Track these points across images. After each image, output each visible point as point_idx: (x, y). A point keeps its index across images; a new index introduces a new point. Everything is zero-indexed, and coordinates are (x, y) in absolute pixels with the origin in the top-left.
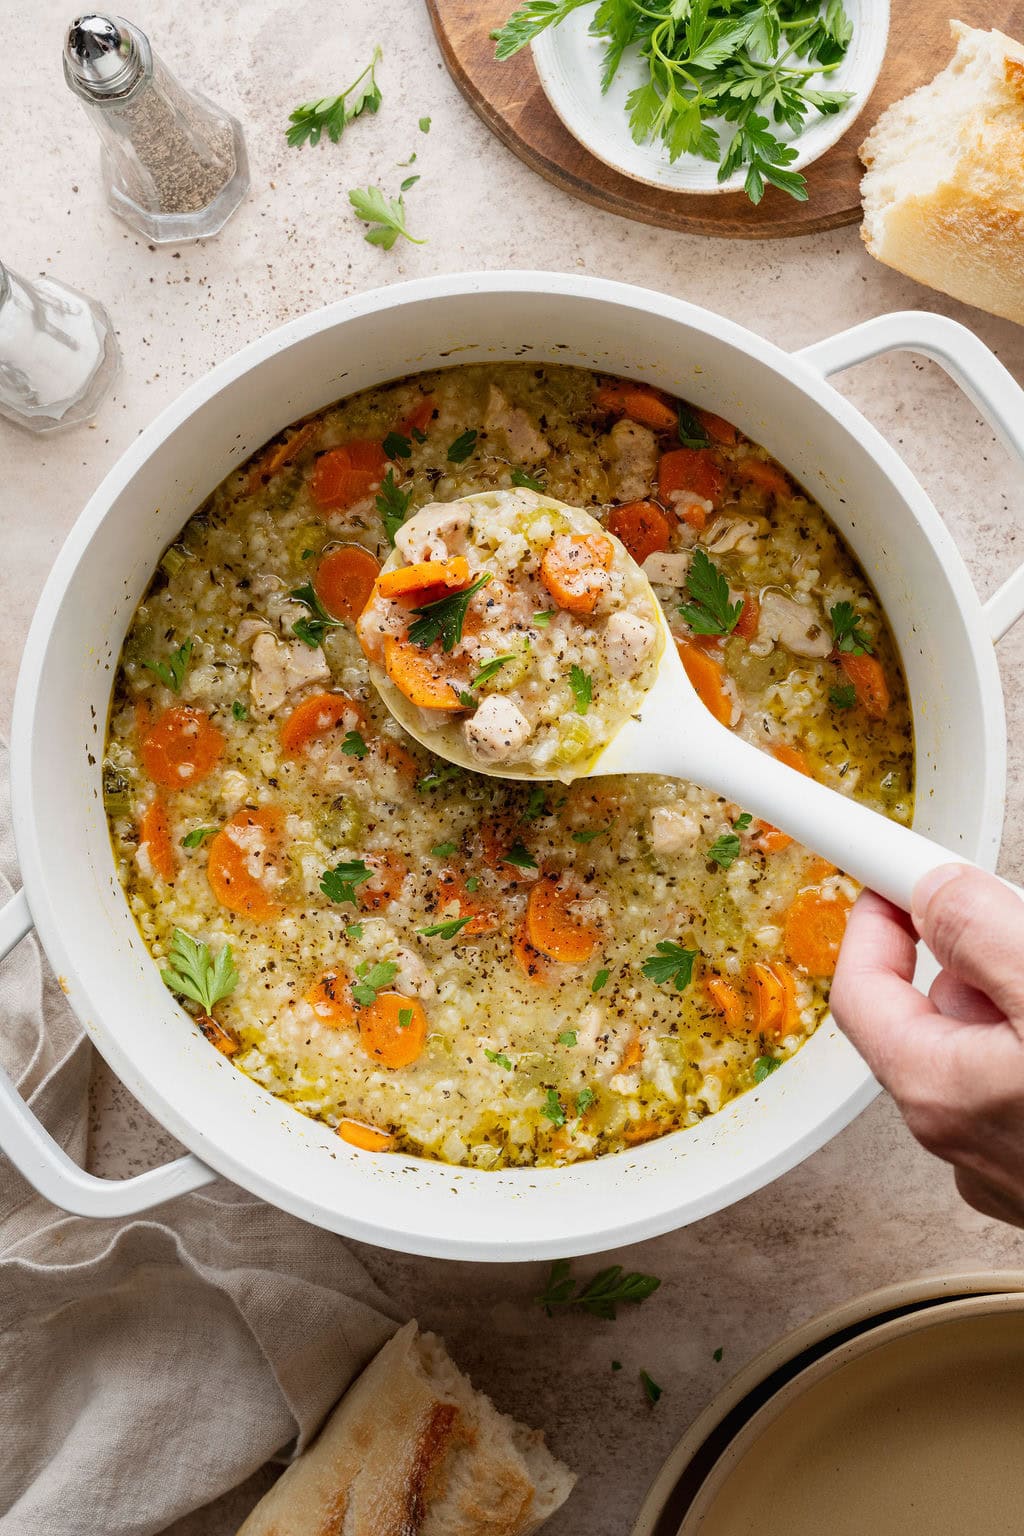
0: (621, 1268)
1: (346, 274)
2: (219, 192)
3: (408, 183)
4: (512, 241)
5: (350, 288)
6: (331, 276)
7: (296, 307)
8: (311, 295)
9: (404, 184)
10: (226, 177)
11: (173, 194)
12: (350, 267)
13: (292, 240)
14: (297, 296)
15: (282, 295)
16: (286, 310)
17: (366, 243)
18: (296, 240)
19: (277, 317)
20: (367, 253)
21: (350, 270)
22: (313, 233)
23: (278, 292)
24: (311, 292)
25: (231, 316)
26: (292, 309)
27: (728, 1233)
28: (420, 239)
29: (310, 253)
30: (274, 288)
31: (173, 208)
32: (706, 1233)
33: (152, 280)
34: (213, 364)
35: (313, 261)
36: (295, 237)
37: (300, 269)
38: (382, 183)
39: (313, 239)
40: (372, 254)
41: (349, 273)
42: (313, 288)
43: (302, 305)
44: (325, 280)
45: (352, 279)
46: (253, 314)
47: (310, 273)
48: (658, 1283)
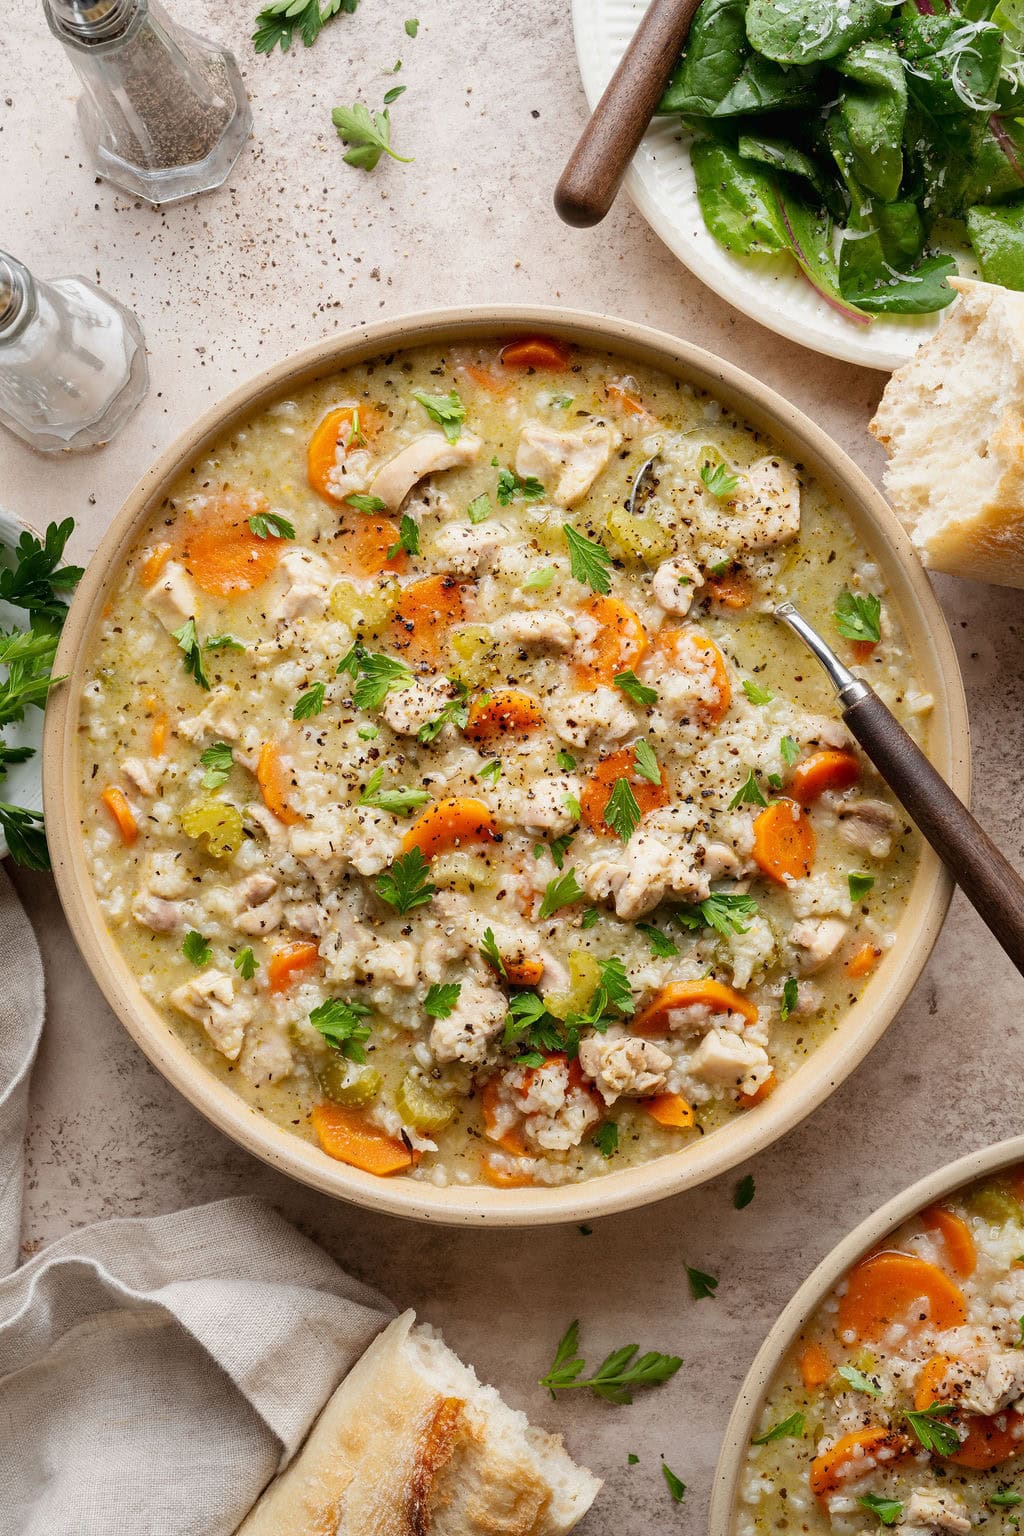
0: (637, 1347)
1: (321, 200)
2: (220, 136)
3: (392, 95)
4: (512, 162)
5: (325, 216)
6: (304, 202)
7: (262, 238)
8: (280, 224)
9: (387, 96)
10: (227, 118)
11: (172, 144)
12: (325, 191)
13: (259, 160)
14: (266, 225)
15: (247, 223)
16: (252, 241)
17: (344, 163)
18: (263, 161)
19: (241, 249)
20: (345, 175)
21: (325, 195)
22: (283, 152)
23: (242, 220)
24: (280, 220)
25: (189, 249)
26: (258, 240)
27: (762, 1305)
28: (407, 157)
29: (279, 175)
30: (237, 216)
31: (170, 161)
32: (736, 1306)
33: (97, 206)
34: (168, 303)
35: (283, 184)
36: (261, 157)
37: (269, 194)
38: (364, 94)
39: (282, 159)
40: (352, 176)
41: (325, 199)
42: (283, 217)
43: (270, 236)
44: (297, 207)
45: (327, 206)
46: (213, 247)
47: (277, 198)
48: (679, 1363)
